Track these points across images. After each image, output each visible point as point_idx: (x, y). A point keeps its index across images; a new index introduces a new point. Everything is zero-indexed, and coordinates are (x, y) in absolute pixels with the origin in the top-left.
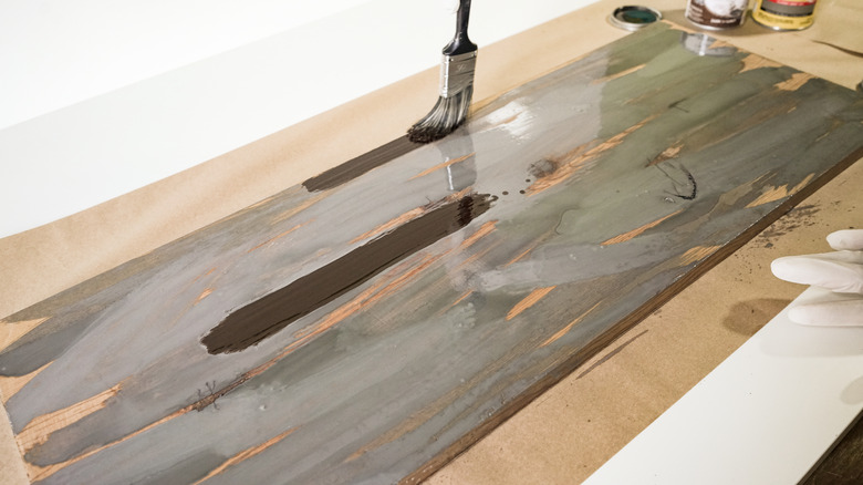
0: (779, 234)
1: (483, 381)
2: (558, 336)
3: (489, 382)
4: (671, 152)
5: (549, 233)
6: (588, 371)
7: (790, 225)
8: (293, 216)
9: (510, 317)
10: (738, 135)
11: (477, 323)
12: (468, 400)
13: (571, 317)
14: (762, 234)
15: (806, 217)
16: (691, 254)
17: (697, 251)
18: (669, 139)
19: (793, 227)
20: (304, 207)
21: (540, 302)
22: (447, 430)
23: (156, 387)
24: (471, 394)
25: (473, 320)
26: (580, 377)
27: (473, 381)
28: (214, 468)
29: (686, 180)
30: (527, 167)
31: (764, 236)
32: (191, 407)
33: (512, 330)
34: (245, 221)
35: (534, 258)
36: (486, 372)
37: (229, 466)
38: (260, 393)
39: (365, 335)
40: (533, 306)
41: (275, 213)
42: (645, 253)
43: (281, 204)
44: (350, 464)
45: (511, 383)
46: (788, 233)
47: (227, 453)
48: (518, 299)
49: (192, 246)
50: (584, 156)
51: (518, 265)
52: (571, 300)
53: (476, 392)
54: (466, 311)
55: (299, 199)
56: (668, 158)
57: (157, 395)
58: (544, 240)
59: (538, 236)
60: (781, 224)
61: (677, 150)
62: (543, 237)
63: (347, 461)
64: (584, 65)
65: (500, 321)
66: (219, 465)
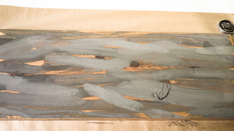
0: (176, 125)
1: (62, 110)
2: (87, 111)
3: (63, 111)
4: (173, 82)
5: (115, 84)
6: (90, 123)
7: (183, 124)
8: (68, 39)
9: (83, 99)
10: (199, 89)
11: (75, 95)
12: (55, 112)
13: (95, 109)
14: (172, 121)
15: (190, 125)
16: (141, 114)
17: (143, 115)
18: (178, 77)
19: (183, 125)
20: (72, 38)
21: (93, 100)
22: (45, 115)
23: (9, 65)
24: (57, 111)
25: (75, 94)
26: (87, 123)
27: (60, 108)
28: (3, 90)
29: (166, 94)
30: (131, 61)
31: (172, 122)
32: (10, 74)
33: (80, 103)
34: (58, 34)
35: (104, 88)
36: (65, 108)
37: (5, 92)
38: (23, 80)
39: (52, 81)
40: (91, 100)
41: (65, 36)
42: (130, 106)
43: (68, 34)
44: (23, 107)
45: (66, 114)
46: (179, 126)
47: (7, 89)
48: (90, 96)
49: (43, 34)
50: (149, 67)
51: (99, 87)
52: (100, 105)
53: (58, 111)
54: (76, 91)
55: (74, 35)
56: (170, 83)
57: (7, 67)
58: (112, 85)
59: (112, 83)
60: (181, 122)
61: (176, 82)
62: (112, 84)
63: (23, 106)
64: (185, 37)
65: (81, 98)
66: (4, 90)
